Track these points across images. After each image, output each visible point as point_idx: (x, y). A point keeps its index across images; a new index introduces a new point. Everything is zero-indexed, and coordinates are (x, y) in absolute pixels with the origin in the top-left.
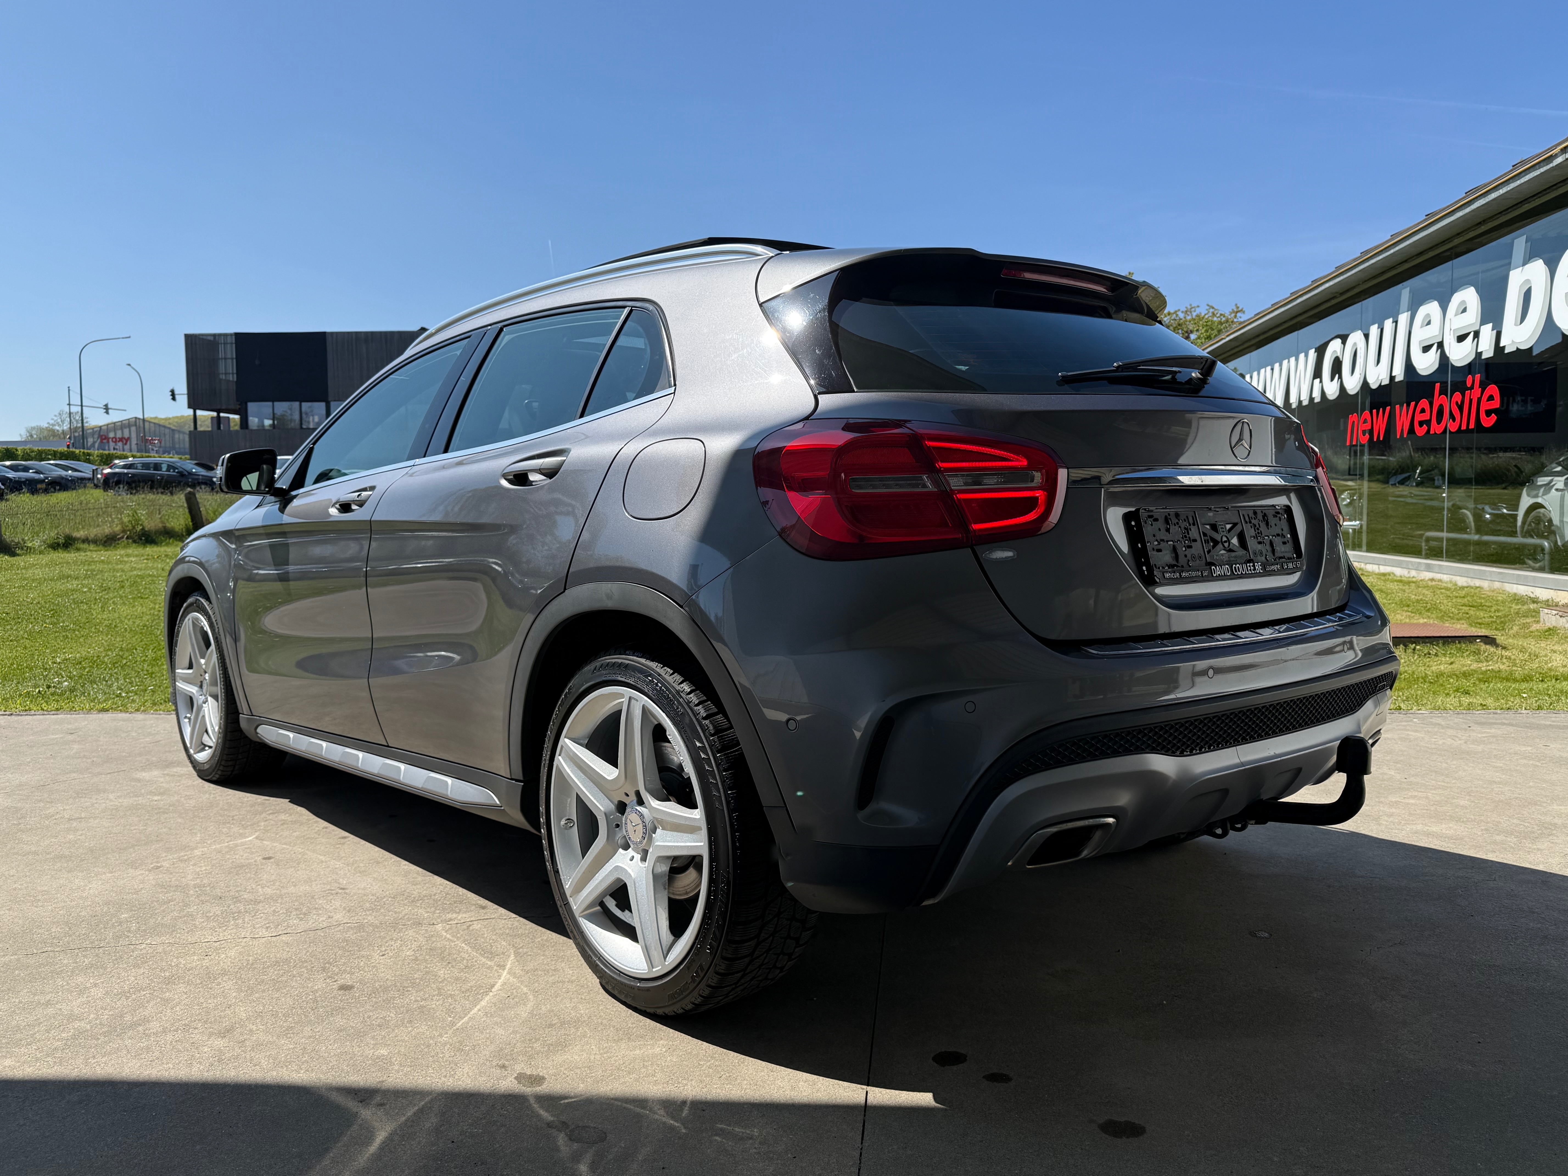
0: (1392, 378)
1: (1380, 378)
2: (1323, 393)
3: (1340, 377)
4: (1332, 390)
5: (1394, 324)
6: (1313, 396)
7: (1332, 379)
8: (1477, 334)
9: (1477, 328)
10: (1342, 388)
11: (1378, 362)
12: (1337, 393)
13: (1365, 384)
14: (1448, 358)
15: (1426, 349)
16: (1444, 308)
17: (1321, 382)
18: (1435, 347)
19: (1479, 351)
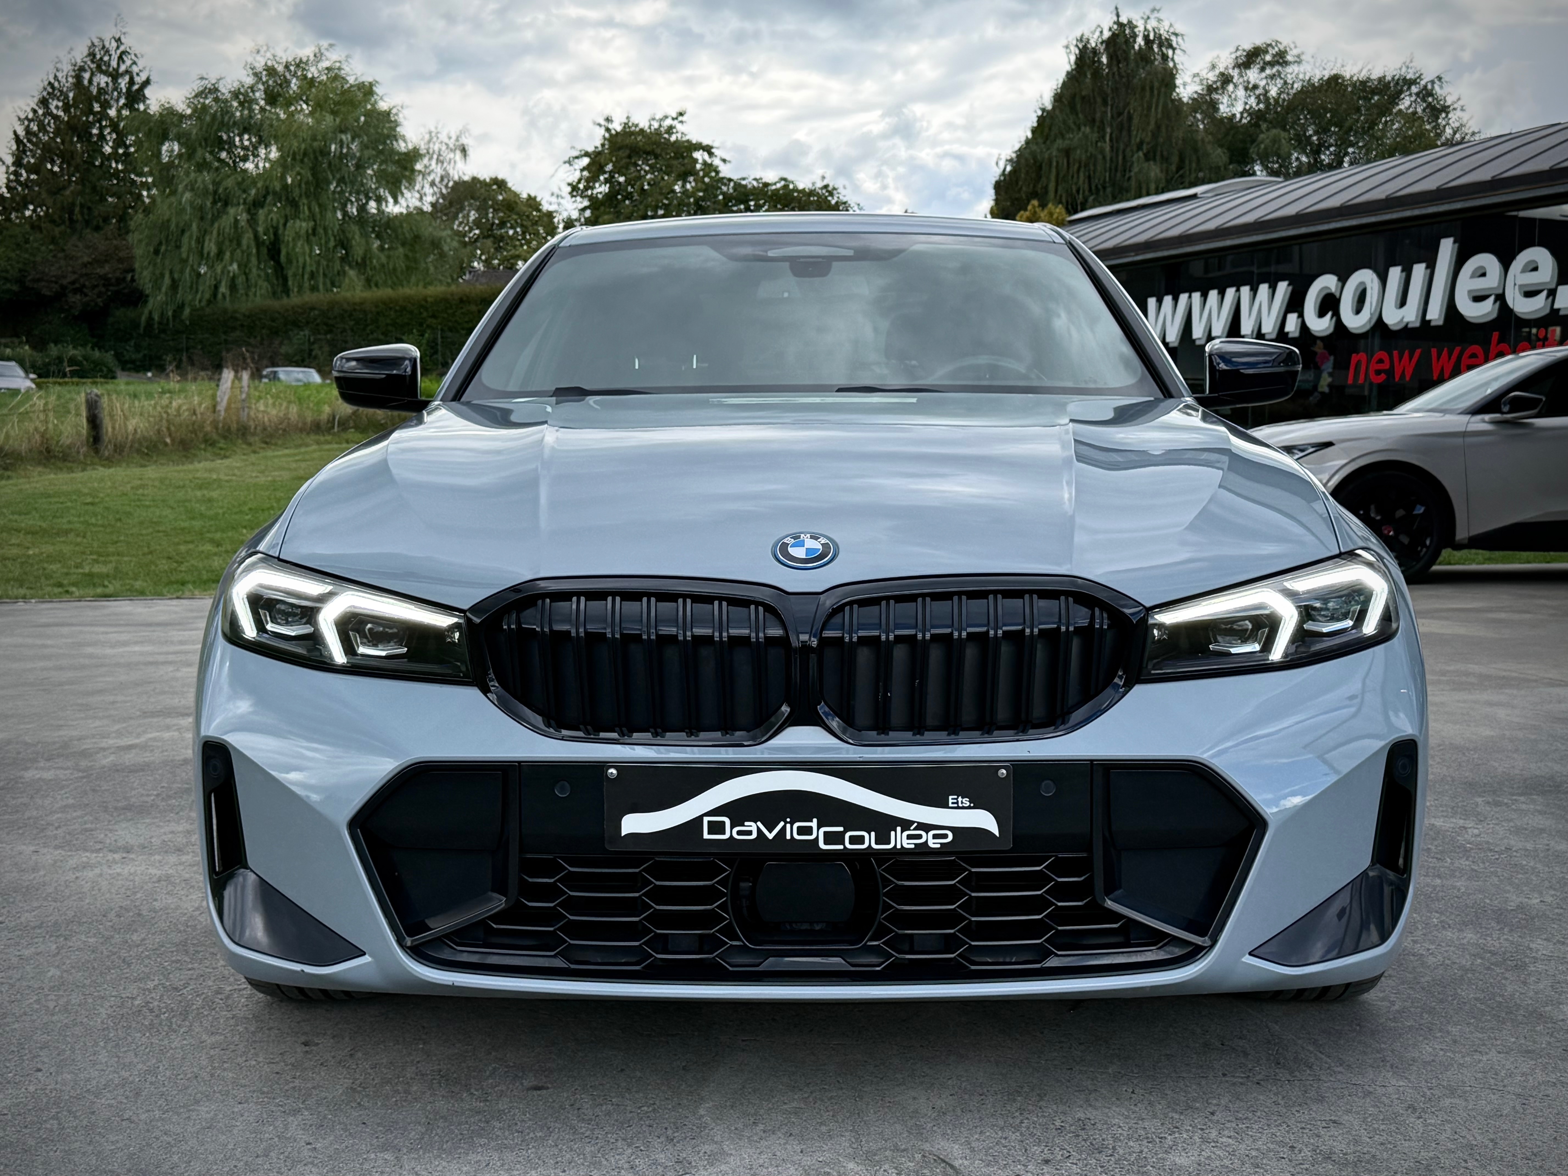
0: (1425, 323)
1: (1406, 320)
2: (1304, 328)
3: (1337, 314)
4: (1320, 325)
5: (1429, 271)
6: (1287, 329)
7: (1321, 314)
8: (1552, 293)
9: (1553, 286)
10: (1339, 325)
11: (1403, 303)
12: (1331, 330)
13: (1379, 324)
14: (1511, 311)
15: (1478, 298)
16: (1506, 264)
17: (1301, 315)
18: (1492, 298)
19: (1556, 306)
